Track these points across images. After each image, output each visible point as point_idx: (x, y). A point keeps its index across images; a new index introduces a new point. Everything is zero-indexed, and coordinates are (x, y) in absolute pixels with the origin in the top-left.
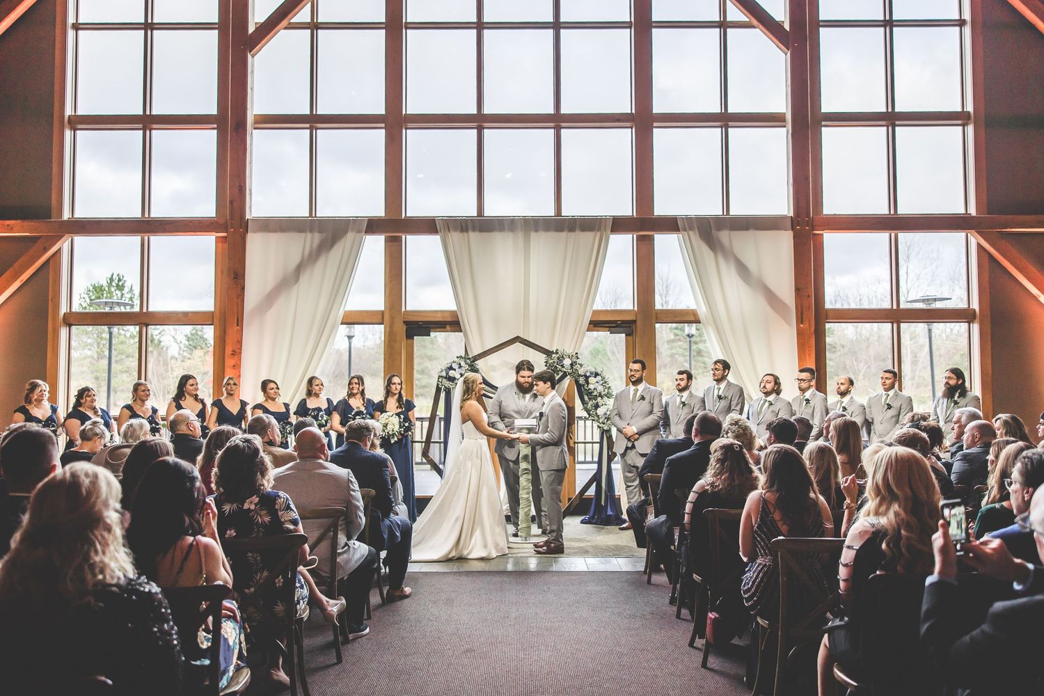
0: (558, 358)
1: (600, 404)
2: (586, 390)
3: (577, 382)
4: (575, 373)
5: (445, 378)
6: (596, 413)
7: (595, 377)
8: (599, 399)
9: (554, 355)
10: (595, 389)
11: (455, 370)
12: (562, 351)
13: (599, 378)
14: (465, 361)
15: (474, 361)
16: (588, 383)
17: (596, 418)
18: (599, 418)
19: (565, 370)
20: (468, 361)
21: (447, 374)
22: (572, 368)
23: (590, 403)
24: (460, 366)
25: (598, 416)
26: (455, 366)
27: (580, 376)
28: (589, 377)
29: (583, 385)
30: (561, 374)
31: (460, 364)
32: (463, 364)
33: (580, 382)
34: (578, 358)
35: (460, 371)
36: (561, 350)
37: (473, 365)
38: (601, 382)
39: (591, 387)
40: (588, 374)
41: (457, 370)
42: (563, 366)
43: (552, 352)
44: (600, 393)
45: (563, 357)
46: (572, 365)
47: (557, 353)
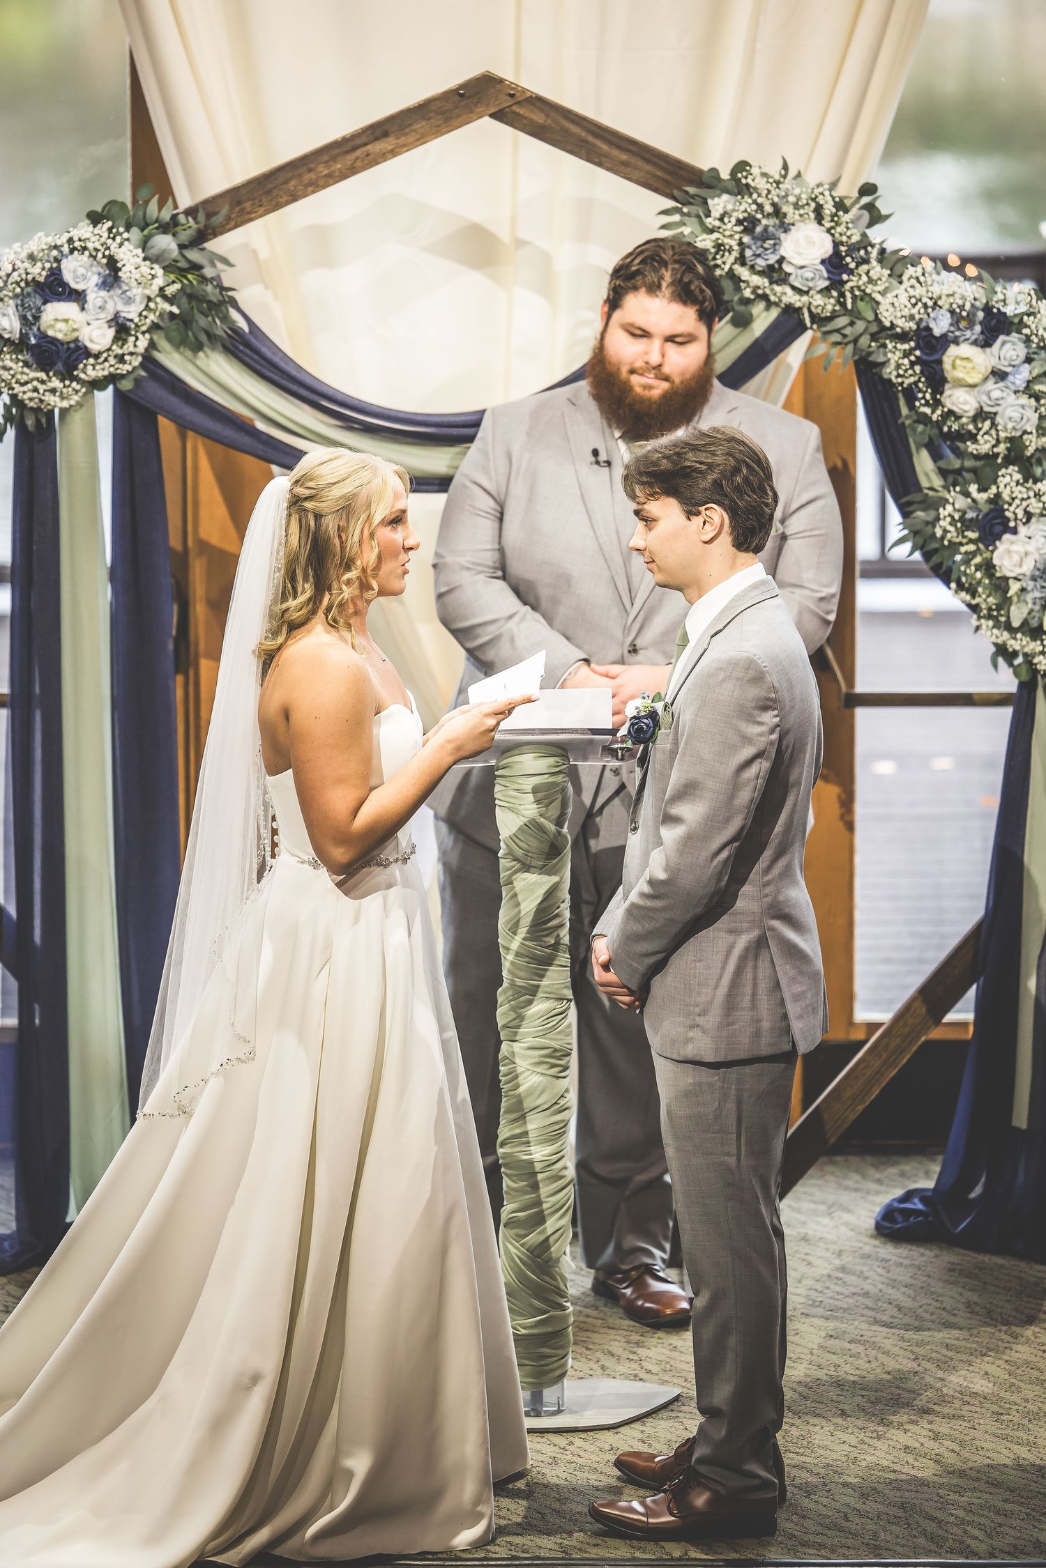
0: (748, 224)
1: (1013, 511)
2: (924, 419)
3: (867, 370)
4: (855, 315)
5: (19, 345)
6: (988, 567)
7: (986, 343)
8: (1009, 479)
9: (719, 204)
10: (980, 415)
11: (78, 297)
12: (775, 171)
13: (1009, 349)
14: (144, 245)
15: (201, 238)
16: (937, 381)
17: (986, 600)
18: (1005, 602)
19: (791, 297)
20: (165, 243)
21: (30, 319)
22: (836, 284)
23: (956, 502)
24: (112, 274)
25: (1000, 585)
26: (77, 271)
27: (883, 332)
28: (945, 341)
29: (910, 394)
30: (763, 319)
31: (112, 264)
32: (129, 255)
33: (889, 372)
34: (876, 217)
35: (114, 303)
36: (765, 163)
37: (196, 267)
38: (1025, 373)
39: (960, 401)
40: (941, 324)
41: (95, 297)
42: (776, 273)
43: (708, 182)
44: (1016, 444)
45: (777, 212)
46: (835, 264)
47: (738, 186)
